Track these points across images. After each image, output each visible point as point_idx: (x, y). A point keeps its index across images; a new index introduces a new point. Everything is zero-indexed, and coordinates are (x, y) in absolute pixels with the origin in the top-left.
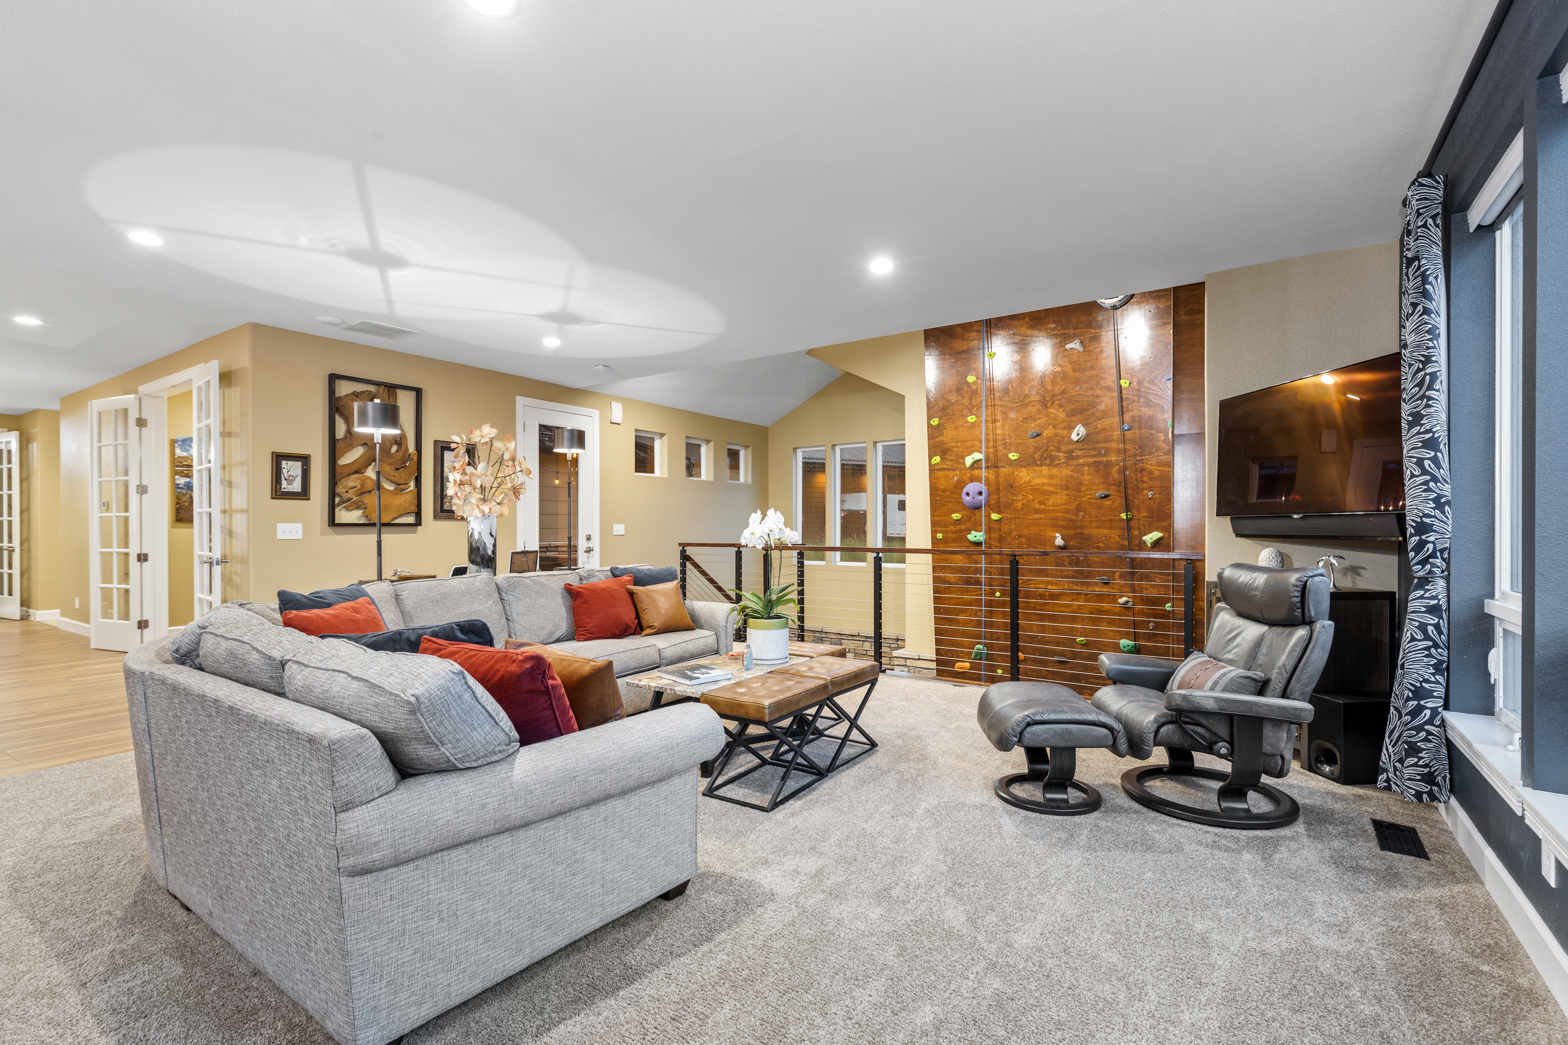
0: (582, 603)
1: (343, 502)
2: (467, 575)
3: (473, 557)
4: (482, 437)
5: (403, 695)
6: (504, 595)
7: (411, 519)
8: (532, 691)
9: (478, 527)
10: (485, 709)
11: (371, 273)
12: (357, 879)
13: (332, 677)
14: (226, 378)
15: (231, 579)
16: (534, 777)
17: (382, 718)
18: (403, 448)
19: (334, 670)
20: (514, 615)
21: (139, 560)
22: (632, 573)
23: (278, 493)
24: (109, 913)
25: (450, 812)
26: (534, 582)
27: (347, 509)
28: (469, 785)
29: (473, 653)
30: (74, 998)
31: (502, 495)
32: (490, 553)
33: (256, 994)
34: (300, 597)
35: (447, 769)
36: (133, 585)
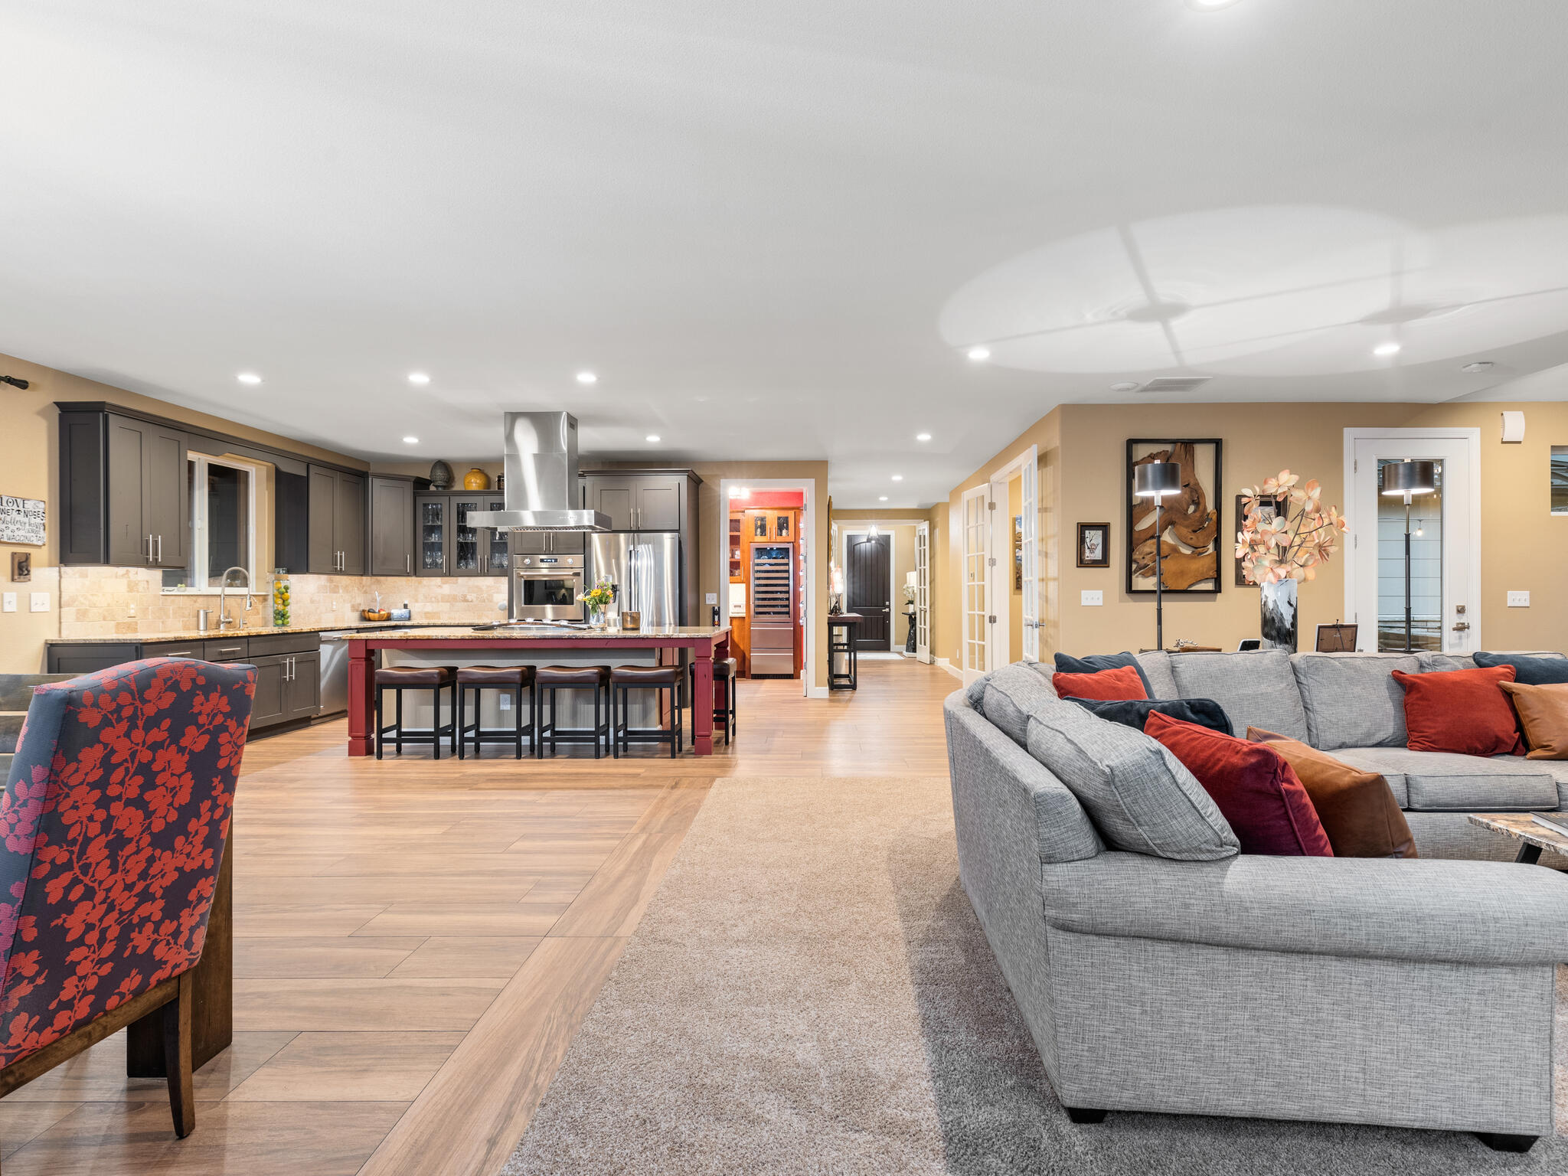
0: (1418, 699)
1: (1139, 568)
2: (1260, 649)
3: (1266, 629)
4: (1279, 486)
5: (1099, 764)
6: (1302, 678)
7: (1209, 586)
8: (1259, 792)
9: (1273, 595)
10: (1188, 798)
11: (1154, 329)
12: (1060, 932)
13: (1054, 736)
14: (1043, 459)
15: (1047, 641)
16: (1251, 893)
17: (1085, 783)
18: (1201, 507)
19: (1057, 730)
20: (1315, 704)
21: (990, 622)
22: (1512, 662)
23: (1082, 563)
24: (933, 897)
25: (1147, 899)
26: (1345, 664)
27: (1144, 575)
28: (1171, 877)
29: (1197, 735)
30: (903, 949)
31: (1308, 555)
32: (1288, 625)
33: (1006, 1007)
34: (1072, 660)
35: (1145, 853)
36: (987, 643)
